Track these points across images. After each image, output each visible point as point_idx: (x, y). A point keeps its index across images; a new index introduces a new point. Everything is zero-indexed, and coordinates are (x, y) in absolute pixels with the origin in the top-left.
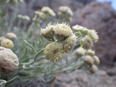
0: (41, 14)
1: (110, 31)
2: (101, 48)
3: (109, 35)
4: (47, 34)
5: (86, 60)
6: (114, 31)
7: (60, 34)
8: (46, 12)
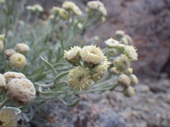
0: (61, 10)
1: (160, 28)
2: (144, 52)
3: (158, 34)
4: (72, 59)
5: (120, 80)
6: (165, 28)
7: (88, 61)
8: (69, 10)
